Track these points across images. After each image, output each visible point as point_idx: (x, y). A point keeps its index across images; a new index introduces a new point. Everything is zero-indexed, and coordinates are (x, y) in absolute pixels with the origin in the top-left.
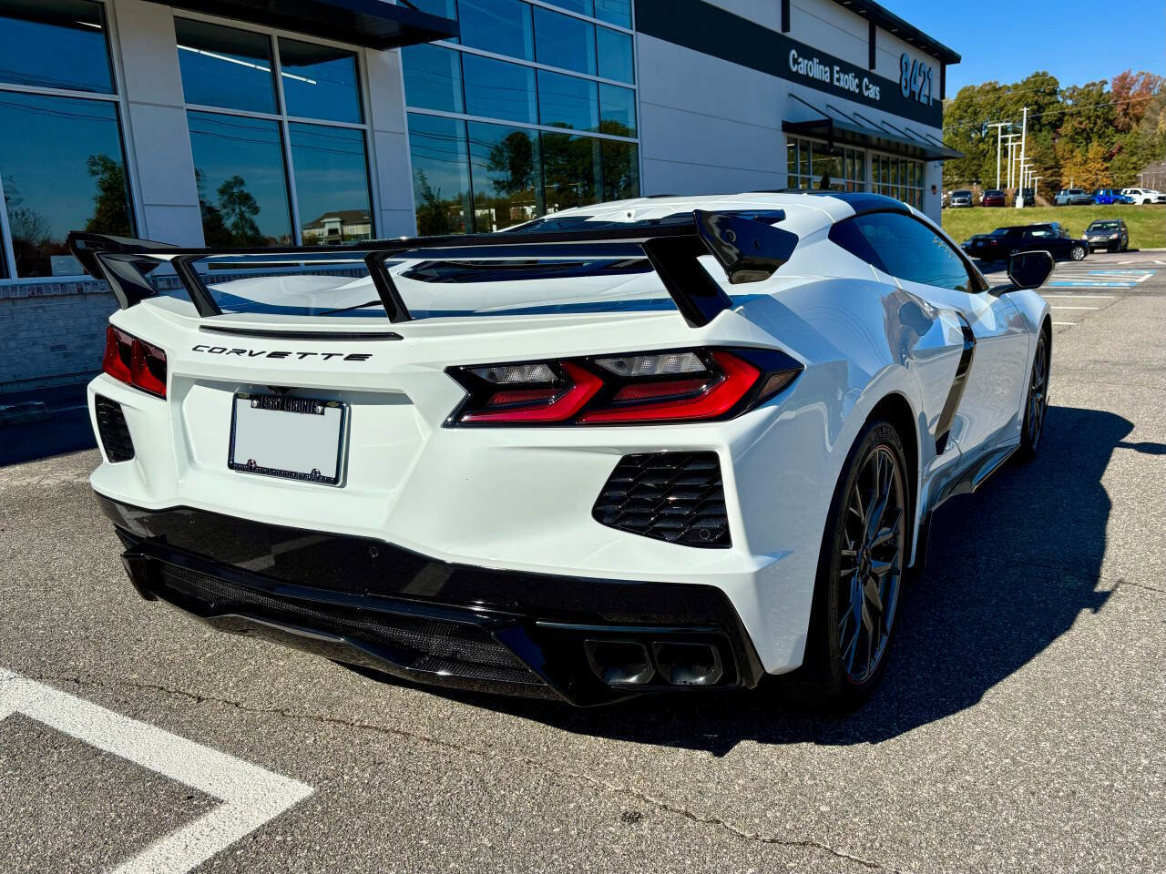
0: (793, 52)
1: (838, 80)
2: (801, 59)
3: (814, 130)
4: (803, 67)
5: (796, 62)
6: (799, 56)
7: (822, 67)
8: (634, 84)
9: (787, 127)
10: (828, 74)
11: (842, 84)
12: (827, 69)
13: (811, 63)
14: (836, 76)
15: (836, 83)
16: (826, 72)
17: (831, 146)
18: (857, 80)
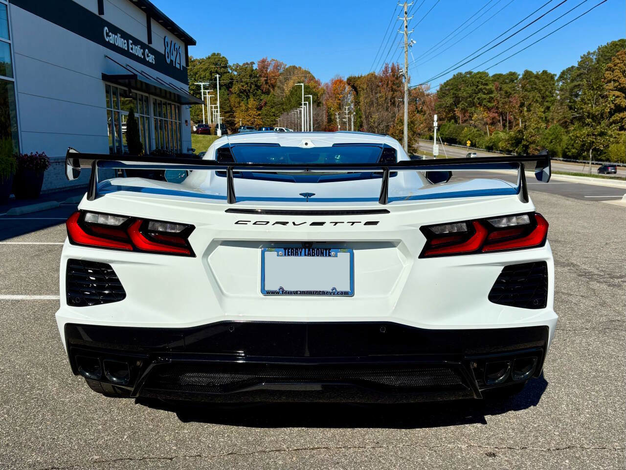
0: (106, 28)
1: (132, 49)
2: (110, 34)
3: (120, 81)
4: (112, 39)
5: (108, 35)
6: (109, 32)
7: (122, 40)
8: (10, 40)
9: (105, 77)
10: (126, 45)
11: (134, 52)
12: (125, 41)
13: (116, 36)
14: (130, 46)
15: (131, 51)
16: (125, 43)
17: (130, 92)
18: (142, 50)
